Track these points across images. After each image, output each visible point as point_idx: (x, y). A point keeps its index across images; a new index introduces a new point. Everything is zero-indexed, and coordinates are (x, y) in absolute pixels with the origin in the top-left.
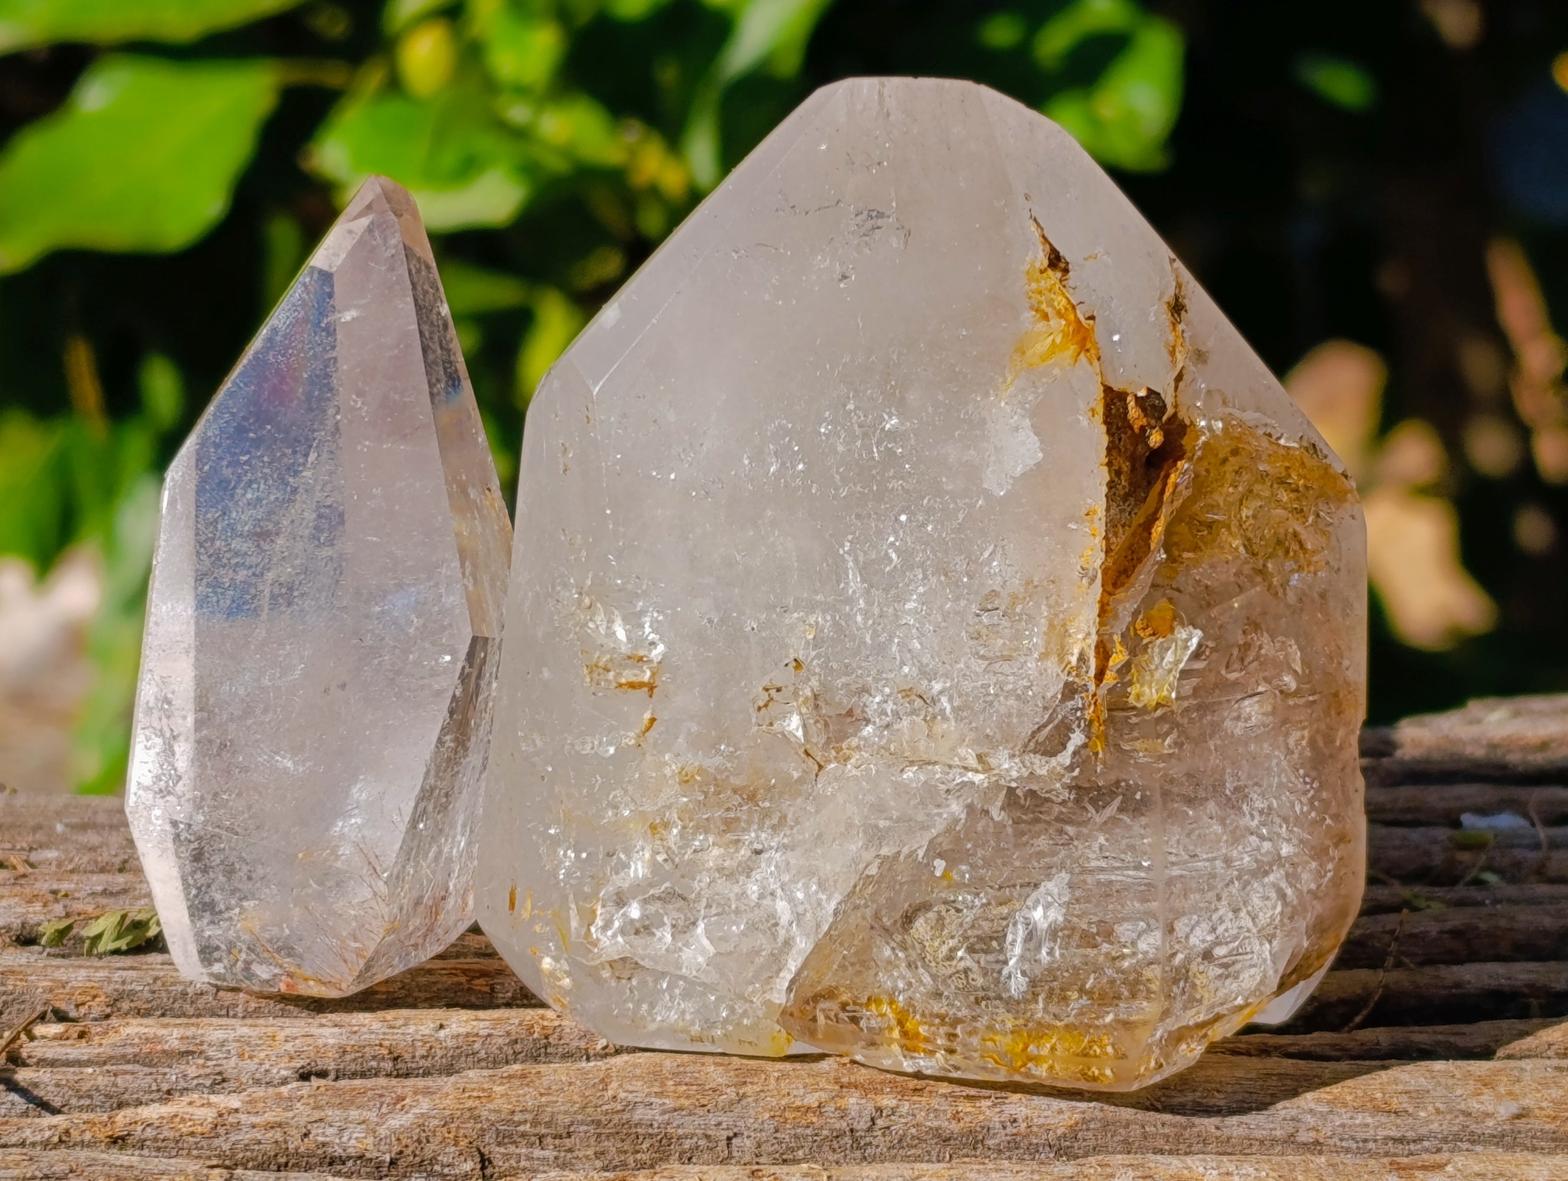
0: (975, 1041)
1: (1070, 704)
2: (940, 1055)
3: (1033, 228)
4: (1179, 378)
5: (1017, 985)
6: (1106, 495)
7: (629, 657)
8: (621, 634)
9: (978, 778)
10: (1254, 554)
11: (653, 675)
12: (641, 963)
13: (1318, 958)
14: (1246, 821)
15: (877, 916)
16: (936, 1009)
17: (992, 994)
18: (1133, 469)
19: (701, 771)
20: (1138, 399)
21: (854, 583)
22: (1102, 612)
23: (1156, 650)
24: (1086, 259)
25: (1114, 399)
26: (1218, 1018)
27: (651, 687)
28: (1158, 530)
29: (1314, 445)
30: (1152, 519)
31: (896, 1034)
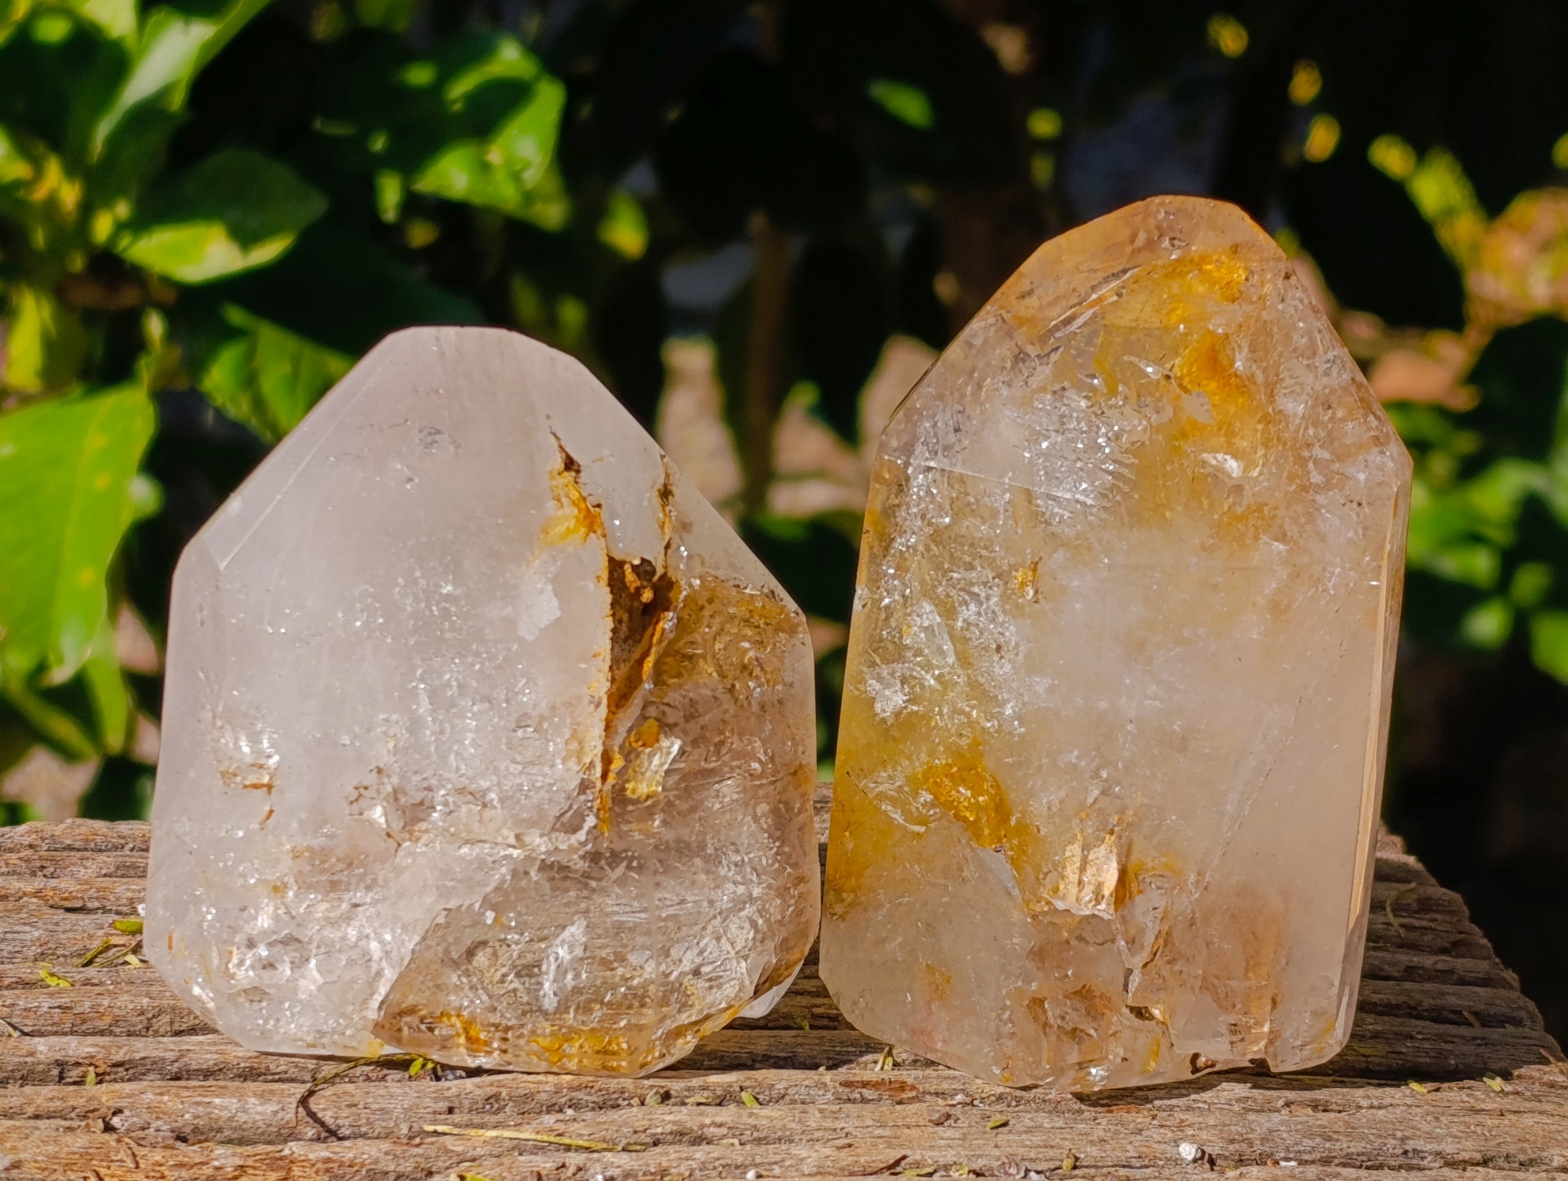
0: (522, 1042)
1: (583, 797)
2: (496, 1054)
3: (552, 439)
4: (667, 547)
5: (550, 1003)
6: (611, 639)
7: (253, 765)
8: (246, 749)
9: (515, 853)
10: (724, 677)
11: (271, 778)
12: (267, 990)
13: (786, 969)
14: (723, 871)
15: (447, 951)
16: (492, 1021)
17: (534, 1008)
18: (631, 619)
19: (309, 849)
20: (633, 567)
21: (424, 707)
22: (607, 728)
23: (646, 757)
24: (594, 462)
25: (615, 566)
26: (707, 1017)
27: (269, 787)
28: (649, 664)
29: (773, 592)
30: (646, 654)
31: (462, 1040)
